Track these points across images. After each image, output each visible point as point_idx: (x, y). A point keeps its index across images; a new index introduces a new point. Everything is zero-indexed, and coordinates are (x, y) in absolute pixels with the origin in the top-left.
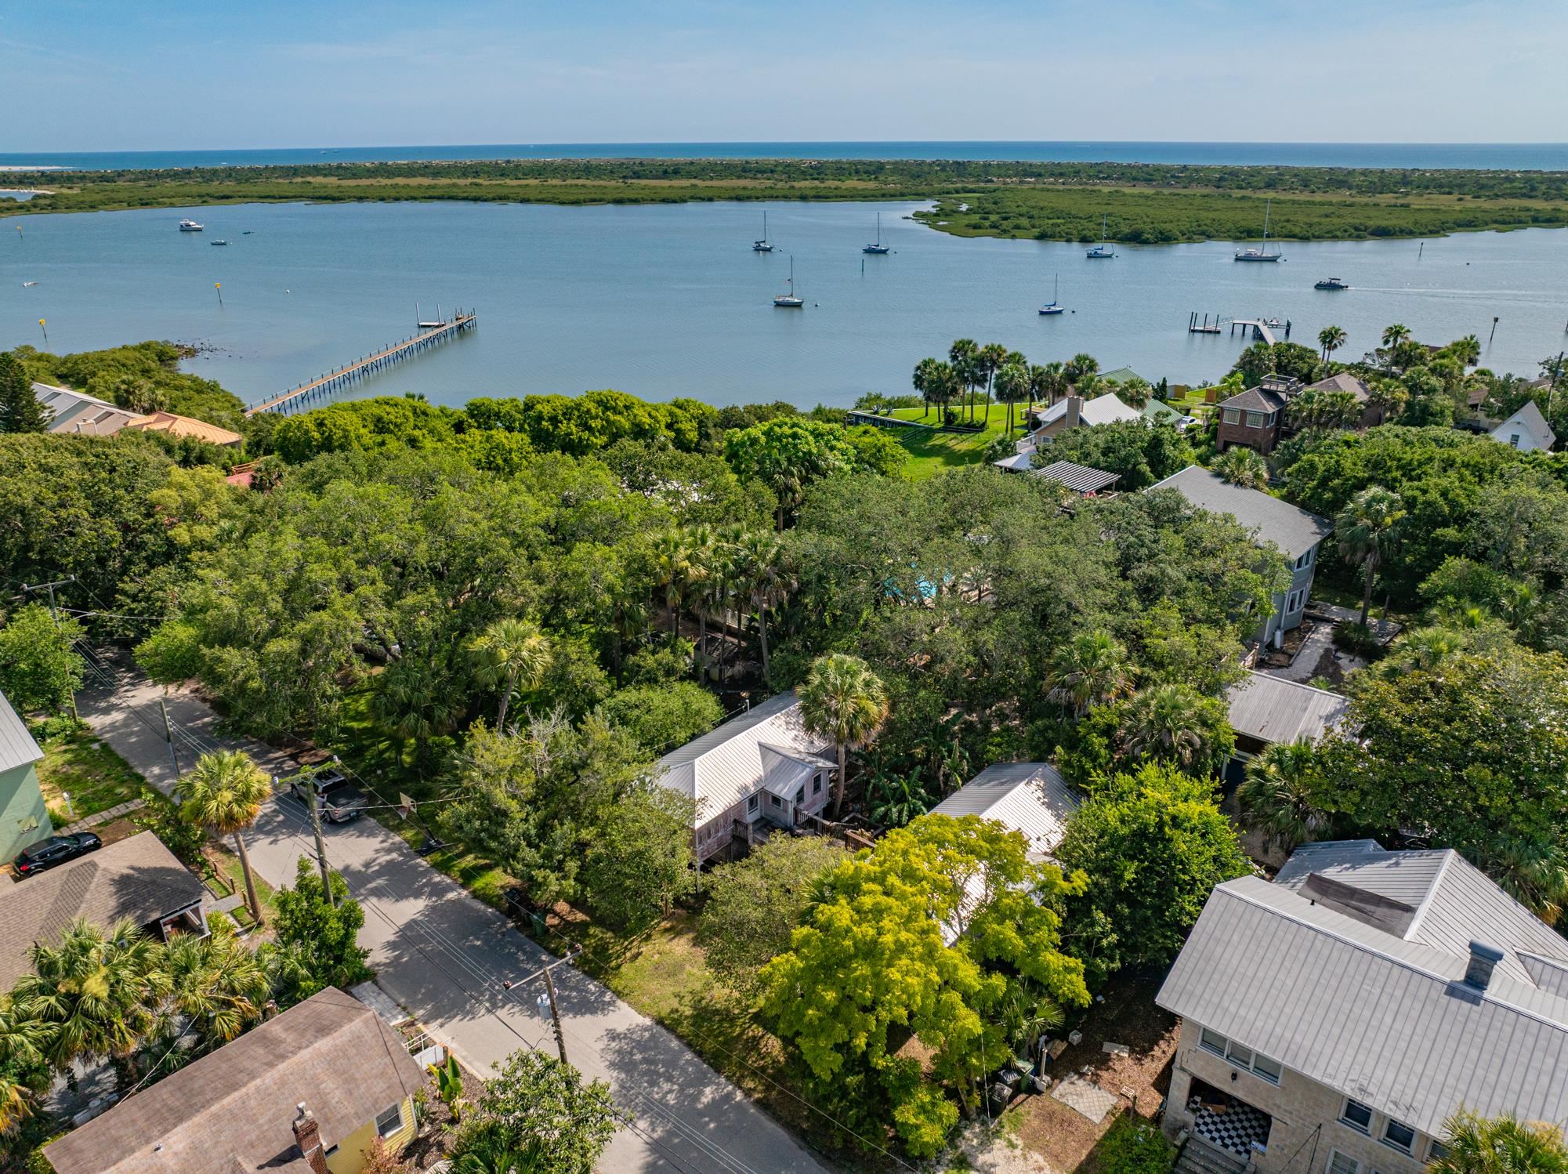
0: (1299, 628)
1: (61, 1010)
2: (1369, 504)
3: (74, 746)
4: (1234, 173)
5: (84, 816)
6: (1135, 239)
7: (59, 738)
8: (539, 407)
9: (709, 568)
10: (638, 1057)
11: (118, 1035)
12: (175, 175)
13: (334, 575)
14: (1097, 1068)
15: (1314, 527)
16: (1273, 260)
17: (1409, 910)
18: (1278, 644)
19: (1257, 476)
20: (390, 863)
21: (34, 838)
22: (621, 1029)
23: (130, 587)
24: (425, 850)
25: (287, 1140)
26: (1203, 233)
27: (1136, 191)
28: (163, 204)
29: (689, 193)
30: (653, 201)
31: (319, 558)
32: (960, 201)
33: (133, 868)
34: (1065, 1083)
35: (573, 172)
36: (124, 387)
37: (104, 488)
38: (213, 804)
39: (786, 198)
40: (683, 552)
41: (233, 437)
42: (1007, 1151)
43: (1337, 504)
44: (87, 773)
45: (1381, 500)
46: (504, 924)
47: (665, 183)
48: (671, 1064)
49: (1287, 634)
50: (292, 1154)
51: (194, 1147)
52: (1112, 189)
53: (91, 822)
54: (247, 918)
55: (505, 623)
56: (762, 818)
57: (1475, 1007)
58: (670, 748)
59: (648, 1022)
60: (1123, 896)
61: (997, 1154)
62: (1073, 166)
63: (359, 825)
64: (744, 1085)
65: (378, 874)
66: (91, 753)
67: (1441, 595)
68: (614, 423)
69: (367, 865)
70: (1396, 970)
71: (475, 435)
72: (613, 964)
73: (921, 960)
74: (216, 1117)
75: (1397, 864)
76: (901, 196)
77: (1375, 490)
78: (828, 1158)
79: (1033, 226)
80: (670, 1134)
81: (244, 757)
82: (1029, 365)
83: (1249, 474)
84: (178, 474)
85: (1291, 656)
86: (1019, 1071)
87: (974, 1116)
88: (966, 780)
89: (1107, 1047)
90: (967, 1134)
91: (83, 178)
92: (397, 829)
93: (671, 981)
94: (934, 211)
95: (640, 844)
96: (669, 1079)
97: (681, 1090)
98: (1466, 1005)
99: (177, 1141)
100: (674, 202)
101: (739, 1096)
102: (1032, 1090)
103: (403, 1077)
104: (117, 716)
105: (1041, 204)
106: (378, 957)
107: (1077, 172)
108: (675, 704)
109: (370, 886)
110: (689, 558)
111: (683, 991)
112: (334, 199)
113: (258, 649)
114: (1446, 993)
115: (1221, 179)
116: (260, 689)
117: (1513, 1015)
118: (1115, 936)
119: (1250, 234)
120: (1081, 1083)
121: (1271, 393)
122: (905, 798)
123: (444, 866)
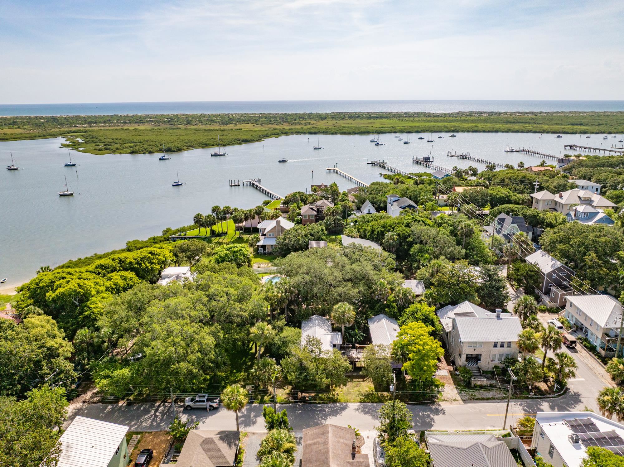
10: (367, 410)
16: (224, 155)
17: (473, 312)
22: (356, 408)
27: (143, 128)
32: (75, 137)
48: (374, 407)
59: (359, 404)
93: (351, 394)
94: (69, 143)
105: (113, 137)
111: (357, 395)
121: (312, 209)
122: (356, 335)
123: (262, 402)
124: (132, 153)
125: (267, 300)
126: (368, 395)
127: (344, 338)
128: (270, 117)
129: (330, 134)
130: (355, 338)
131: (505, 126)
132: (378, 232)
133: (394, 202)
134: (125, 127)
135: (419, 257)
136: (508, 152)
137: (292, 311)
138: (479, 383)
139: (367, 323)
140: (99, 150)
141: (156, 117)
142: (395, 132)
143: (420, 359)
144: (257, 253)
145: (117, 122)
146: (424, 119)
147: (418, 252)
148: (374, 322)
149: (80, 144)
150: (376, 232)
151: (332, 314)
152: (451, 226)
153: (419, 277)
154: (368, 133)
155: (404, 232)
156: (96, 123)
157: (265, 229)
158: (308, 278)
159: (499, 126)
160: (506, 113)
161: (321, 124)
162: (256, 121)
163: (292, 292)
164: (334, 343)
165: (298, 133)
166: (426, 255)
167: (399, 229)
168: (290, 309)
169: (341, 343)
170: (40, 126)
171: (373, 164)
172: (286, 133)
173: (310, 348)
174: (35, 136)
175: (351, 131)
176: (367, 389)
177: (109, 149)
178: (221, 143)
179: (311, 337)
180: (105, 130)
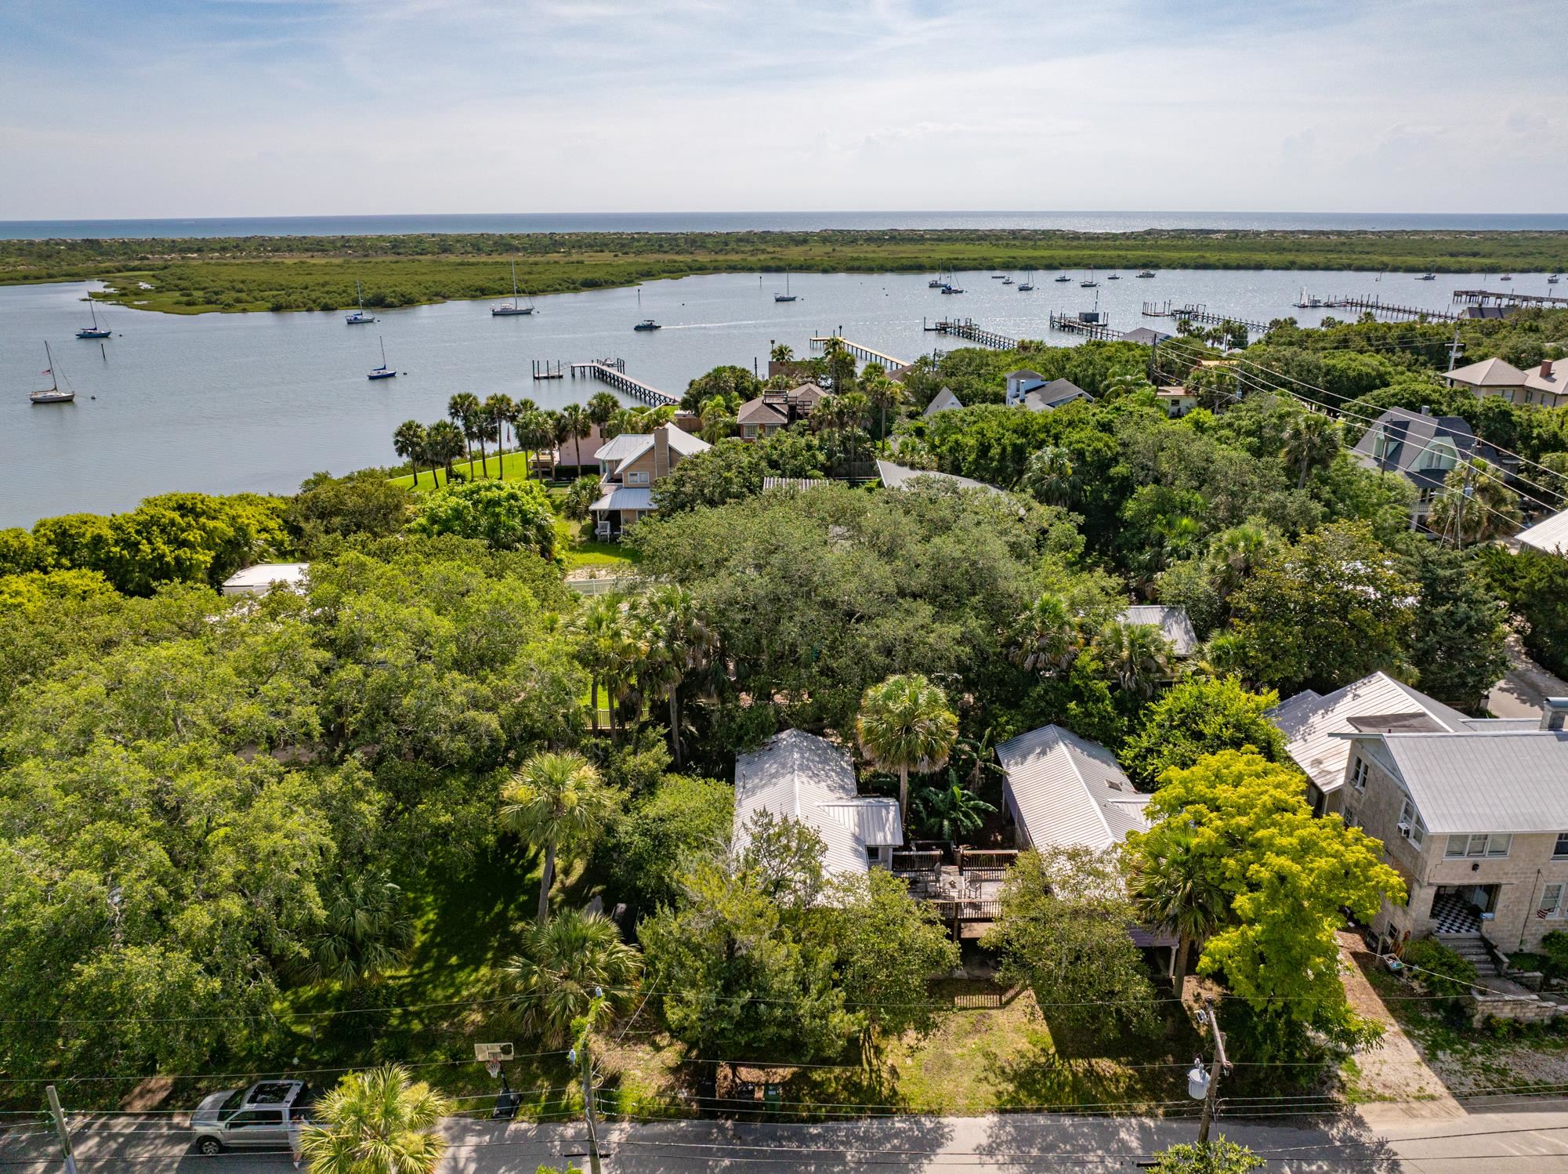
17: (1423, 715)
22: (982, 1140)
27: (321, 261)
45: (1061, 456)
48: (1067, 1137)
52: (294, 260)
59: (992, 1119)
62: (224, 241)
72: (885, 1092)
77: (1049, 449)
93: (954, 1072)
96: (1085, 1150)
101: (1148, 1121)
105: (238, 278)
107: (236, 246)
111: (978, 1073)
115: (394, 246)
121: (770, 406)
122: (954, 806)
123: (556, 1113)
124: (277, 309)
125: (585, 664)
126: (1029, 1072)
127: (911, 819)
128: (661, 240)
129: (818, 271)
130: (953, 821)
131: (1274, 258)
132: (1004, 449)
133: (1027, 392)
134: (273, 260)
135: (1157, 528)
136: (1304, 307)
137: (700, 716)
138: (1506, 1013)
139: (998, 762)
140: (189, 304)
141: (359, 240)
142: (992, 268)
143: (1288, 919)
144: (593, 538)
145: (257, 249)
146: (1061, 242)
147: (1153, 512)
148: (1024, 757)
149: (139, 293)
150: (995, 451)
151: (862, 722)
152: (1249, 433)
153: (1167, 594)
154: (918, 268)
155: (1100, 445)
156: (199, 250)
157: (618, 462)
158: (759, 584)
159: (1260, 257)
160: (1271, 233)
161: (795, 253)
162: (623, 246)
163: (694, 640)
164: (871, 842)
165: (733, 268)
166: (1185, 521)
167: (1075, 436)
168: (690, 708)
169: (900, 842)
170: (49, 256)
171: (943, 329)
172: (701, 269)
173: (770, 867)
174: (26, 278)
175: (873, 264)
176: (1023, 1044)
177: (215, 302)
178: (524, 286)
179: (777, 819)
180: (219, 265)
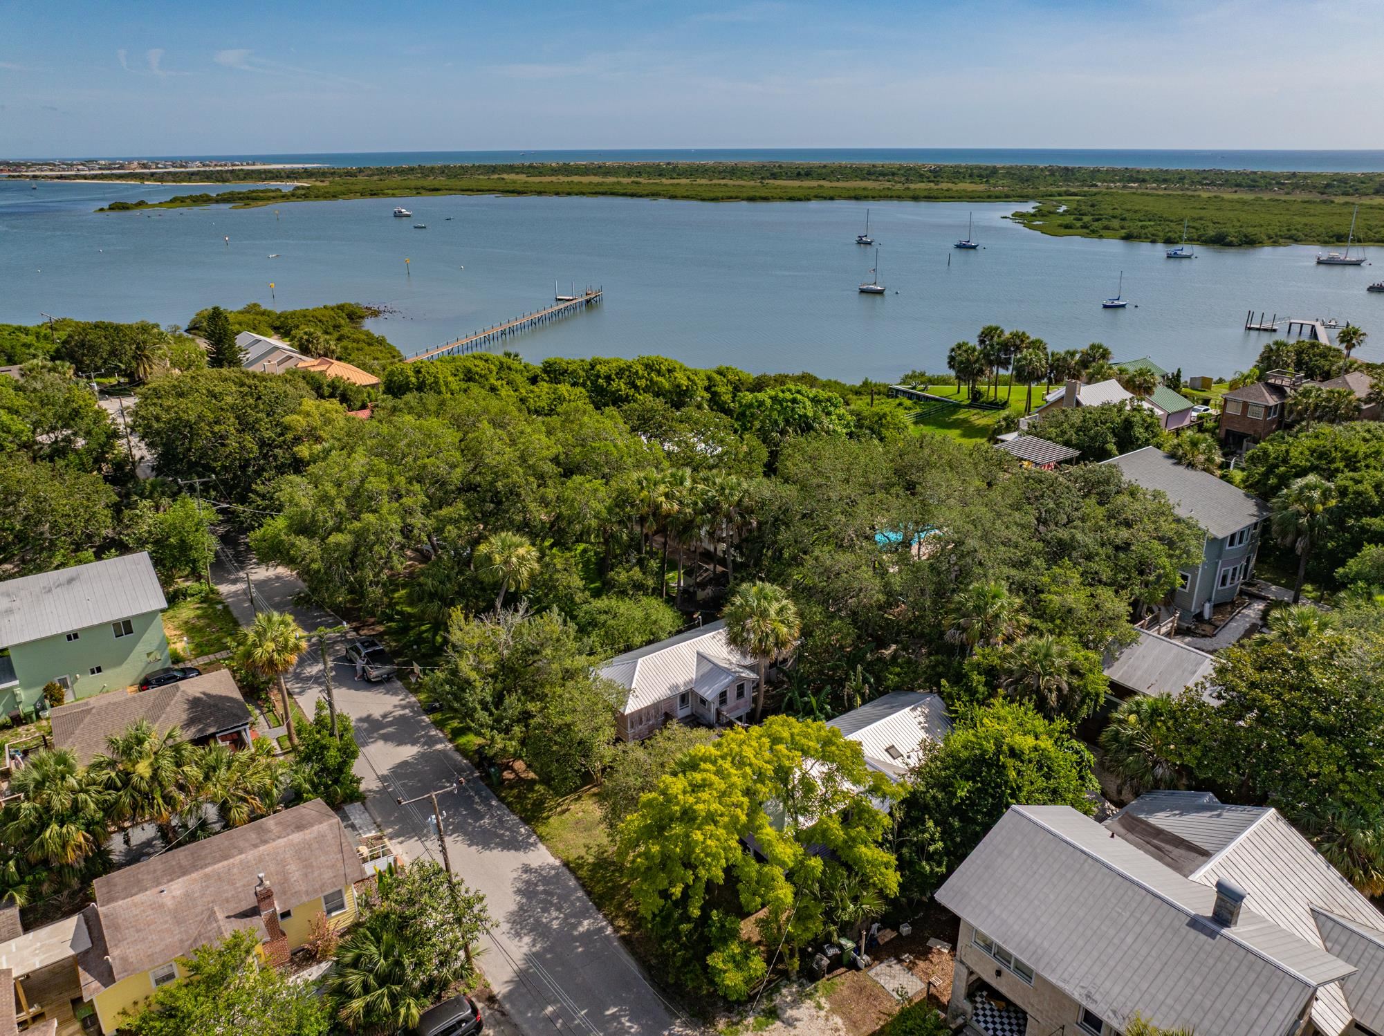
0: (1233, 603)
1: (119, 784)
2: (1301, 490)
3: (205, 605)
4: (1343, 180)
5: (197, 656)
6: (1219, 241)
7: (196, 599)
8: (598, 367)
9: (681, 503)
10: (541, 888)
11: (156, 807)
12: (401, 172)
13: (386, 487)
14: (916, 958)
15: (1254, 510)
16: (1357, 264)
17: (1206, 854)
18: (1206, 616)
19: (1209, 460)
20: (402, 716)
21: (158, 667)
22: (534, 865)
23: (260, 488)
24: (429, 710)
25: (252, 902)
26: (1291, 237)
27: (1235, 196)
28: (387, 195)
29: (815, 192)
30: (781, 199)
31: (378, 474)
32: (1060, 203)
33: (204, 694)
34: (884, 965)
35: (720, 173)
36: (305, 337)
37: (249, 411)
38: (260, 650)
39: (899, 198)
40: (662, 488)
41: (373, 380)
42: (813, 1011)
43: (1275, 490)
44: (208, 625)
45: (1315, 488)
46: (472, 773)
47: (796, 183)
48: (564, 897)
49: (1217, 607)
50: (253, 912)
51: (187, 895)
52: (1211, 195)
53: (202, 661)
54: (287, 744)
55: (503, 535)
56: (693, 715)
57: (1210, 940)
58: (628, 649)
59: (557, 863)
60: (957, 811)
61: (804, 1011)
62: (1177, 172)
63: (387, 685)
64: (616, 923)
65: (390, 724)
66: (215, 610)
67: (1353, 581)
68: (656, 383)
69: (385, 716)
70: (1149, 898)
71: (544, 386)
72: (545, 815)
73: (725, 827)
74: (207, 877)
75: (1219, 816)
76: (1006, 198)
77: (1312, 478)
78: (664, 990)
79: (1123, 228)
80: (545, 950)
81: (289, 618)
82: (1049, 351)
83: (1202, 458)
84: (309, 403)
85: (1217, 627)
86: (841, 947)
87: (794, 978)
88: (864, 702)
89: (931, 942)
90: (784, 991)
91: (333, 174)
92: (415, 691)
93: (585, 834)
94: (1032, 211)
95: (568, 719)
96: (559, 909)
97: (565, 919)
98: (1203, 937)
99: (176, 889)
100: (800, 200)
101: (609, 930)
102: (853, 966)
103: (348, 871)
104: (240, 586)
105: (1137, 208)
106: (369, 784)
107: (1181, 178)
108: (639, 614)
109: (382, 732)
110: (666, 495)
111: (592, 843)
112: (520, 193)
113: (323, 540)
114: (1188, 925)
115: (1328, 186)
116: (319, 570)
117: (1242, 952)
118: (940, 843)
119: (1339, 239)
120: (898, 967)
121: (1274, 385)
122: (811, 713)
149: (1048, 215)
